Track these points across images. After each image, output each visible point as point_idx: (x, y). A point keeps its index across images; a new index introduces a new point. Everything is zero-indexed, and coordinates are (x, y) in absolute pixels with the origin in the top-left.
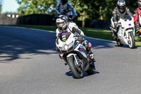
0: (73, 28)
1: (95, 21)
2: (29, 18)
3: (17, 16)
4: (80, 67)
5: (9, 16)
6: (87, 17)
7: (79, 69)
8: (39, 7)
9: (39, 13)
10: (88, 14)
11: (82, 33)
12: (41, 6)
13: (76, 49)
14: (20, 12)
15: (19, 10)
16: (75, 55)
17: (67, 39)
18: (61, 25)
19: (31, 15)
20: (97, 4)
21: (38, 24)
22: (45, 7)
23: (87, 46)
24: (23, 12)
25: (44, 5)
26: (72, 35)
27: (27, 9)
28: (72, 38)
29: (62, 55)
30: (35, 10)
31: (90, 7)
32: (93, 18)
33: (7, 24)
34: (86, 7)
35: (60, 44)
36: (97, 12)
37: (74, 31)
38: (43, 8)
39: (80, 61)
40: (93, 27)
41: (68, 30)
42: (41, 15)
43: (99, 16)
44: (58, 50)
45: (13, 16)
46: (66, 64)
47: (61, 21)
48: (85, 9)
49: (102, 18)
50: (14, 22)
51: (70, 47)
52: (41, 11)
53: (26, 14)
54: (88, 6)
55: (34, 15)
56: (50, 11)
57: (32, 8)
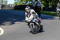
0: (33, 12)
1: (47, 8)
2: (19, 7)
3: (14, 6)
4: (35, 29)
5: (11, 6)
6: (43, 6)
7: (35, 30)
8: (23, 2)
9: (23, 4)
10: (44, 5)
11: (37, 14)
12: (24, 1)
13: (34, 21)
14: (15, 4)
15: (15, 3)
16: (33, 24)
17: (30, 16)
18: (27, 11)
19: (20, 5)
20: (48, 1)
21: (23, 9)
22: (26, 2)
23: (39, 20)
24: (16, 4)
25: (25, 1)
26: (32, 15)
27: (18, 3)
28: (32, 16)
29: (27, 24)
30: (22, 3)
31: (45, 2)
32: (46, 7)
33: (10, 9)
34: (43, 2)
35: (27, 19)
36: (48, 4)
37: (33, 13)
38: (25, 2)
39: (36, 26)
40: (46, 10)
41: (30, 13)
42: (24, 5)
43: (49, 6)
44: (26, 22)
45: (12, 6)
46: (29, 28)
47: (27, 9)
48: (43, 3)
49: (50, 7)
50: (13, 8)
51: (31, 20)
52: (24, 4)
53: (18, 5)
54: (44, 2)
55: (21, 5)
56: (28, 4)
57: (20, 2)
